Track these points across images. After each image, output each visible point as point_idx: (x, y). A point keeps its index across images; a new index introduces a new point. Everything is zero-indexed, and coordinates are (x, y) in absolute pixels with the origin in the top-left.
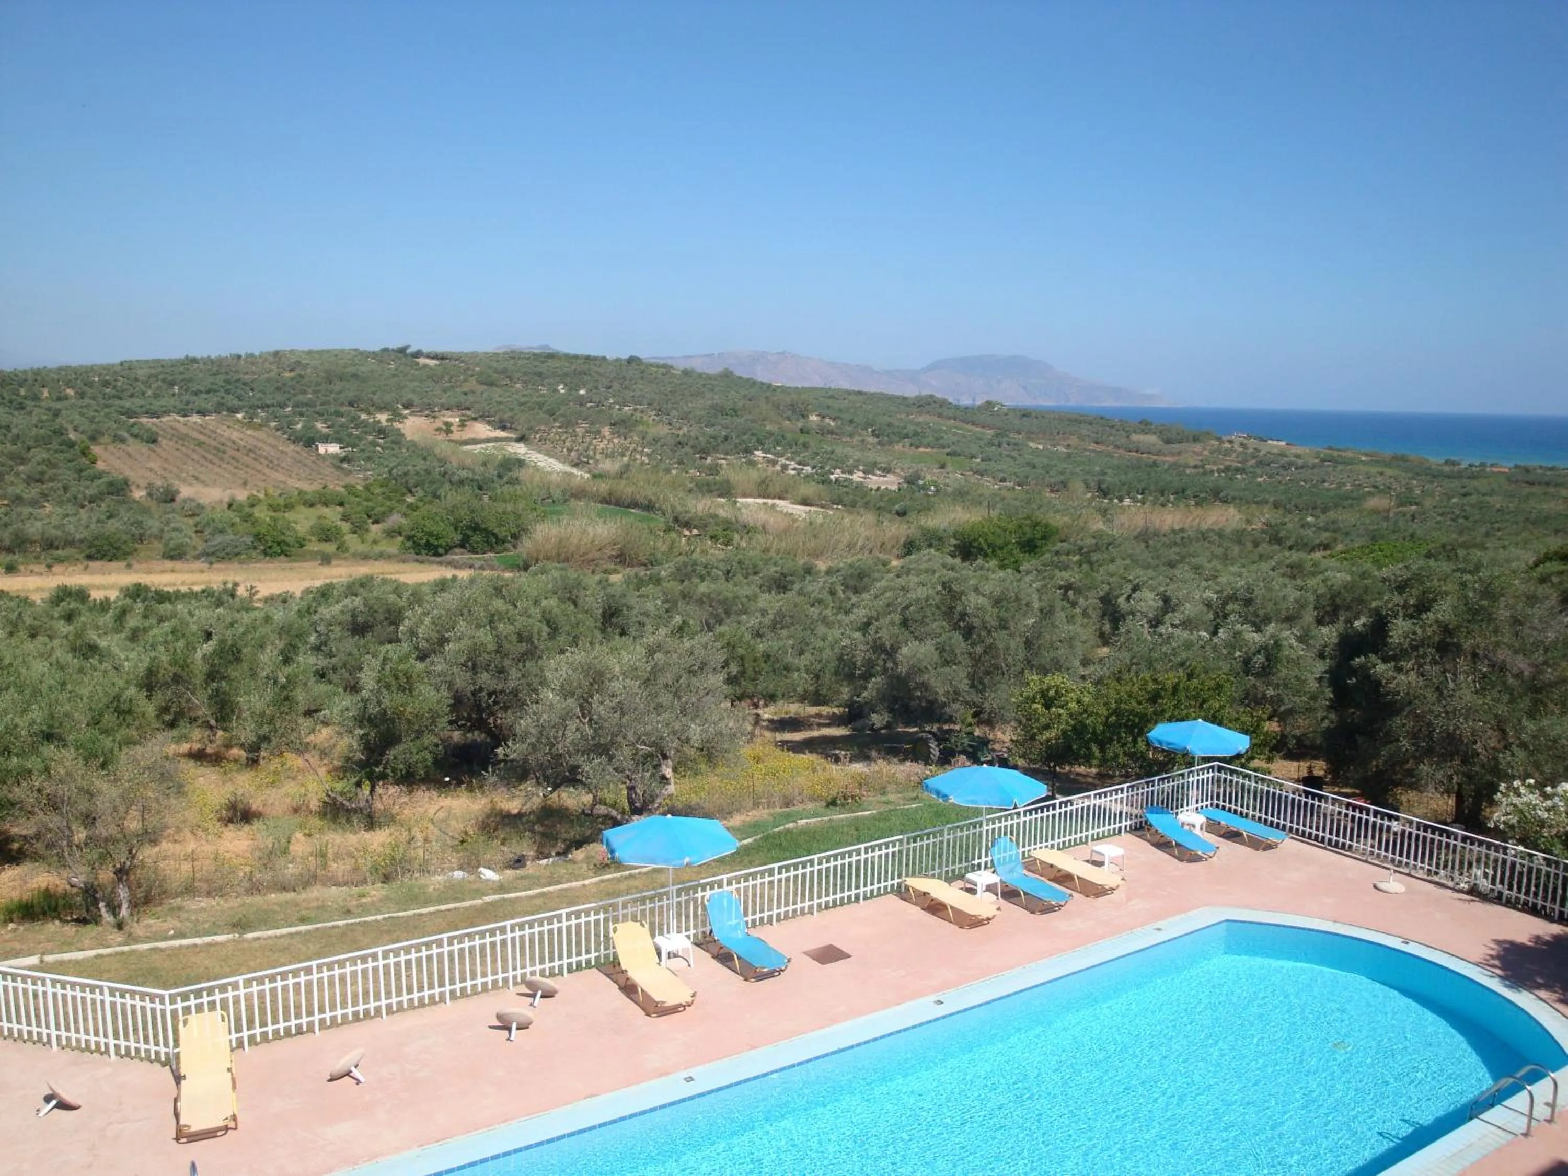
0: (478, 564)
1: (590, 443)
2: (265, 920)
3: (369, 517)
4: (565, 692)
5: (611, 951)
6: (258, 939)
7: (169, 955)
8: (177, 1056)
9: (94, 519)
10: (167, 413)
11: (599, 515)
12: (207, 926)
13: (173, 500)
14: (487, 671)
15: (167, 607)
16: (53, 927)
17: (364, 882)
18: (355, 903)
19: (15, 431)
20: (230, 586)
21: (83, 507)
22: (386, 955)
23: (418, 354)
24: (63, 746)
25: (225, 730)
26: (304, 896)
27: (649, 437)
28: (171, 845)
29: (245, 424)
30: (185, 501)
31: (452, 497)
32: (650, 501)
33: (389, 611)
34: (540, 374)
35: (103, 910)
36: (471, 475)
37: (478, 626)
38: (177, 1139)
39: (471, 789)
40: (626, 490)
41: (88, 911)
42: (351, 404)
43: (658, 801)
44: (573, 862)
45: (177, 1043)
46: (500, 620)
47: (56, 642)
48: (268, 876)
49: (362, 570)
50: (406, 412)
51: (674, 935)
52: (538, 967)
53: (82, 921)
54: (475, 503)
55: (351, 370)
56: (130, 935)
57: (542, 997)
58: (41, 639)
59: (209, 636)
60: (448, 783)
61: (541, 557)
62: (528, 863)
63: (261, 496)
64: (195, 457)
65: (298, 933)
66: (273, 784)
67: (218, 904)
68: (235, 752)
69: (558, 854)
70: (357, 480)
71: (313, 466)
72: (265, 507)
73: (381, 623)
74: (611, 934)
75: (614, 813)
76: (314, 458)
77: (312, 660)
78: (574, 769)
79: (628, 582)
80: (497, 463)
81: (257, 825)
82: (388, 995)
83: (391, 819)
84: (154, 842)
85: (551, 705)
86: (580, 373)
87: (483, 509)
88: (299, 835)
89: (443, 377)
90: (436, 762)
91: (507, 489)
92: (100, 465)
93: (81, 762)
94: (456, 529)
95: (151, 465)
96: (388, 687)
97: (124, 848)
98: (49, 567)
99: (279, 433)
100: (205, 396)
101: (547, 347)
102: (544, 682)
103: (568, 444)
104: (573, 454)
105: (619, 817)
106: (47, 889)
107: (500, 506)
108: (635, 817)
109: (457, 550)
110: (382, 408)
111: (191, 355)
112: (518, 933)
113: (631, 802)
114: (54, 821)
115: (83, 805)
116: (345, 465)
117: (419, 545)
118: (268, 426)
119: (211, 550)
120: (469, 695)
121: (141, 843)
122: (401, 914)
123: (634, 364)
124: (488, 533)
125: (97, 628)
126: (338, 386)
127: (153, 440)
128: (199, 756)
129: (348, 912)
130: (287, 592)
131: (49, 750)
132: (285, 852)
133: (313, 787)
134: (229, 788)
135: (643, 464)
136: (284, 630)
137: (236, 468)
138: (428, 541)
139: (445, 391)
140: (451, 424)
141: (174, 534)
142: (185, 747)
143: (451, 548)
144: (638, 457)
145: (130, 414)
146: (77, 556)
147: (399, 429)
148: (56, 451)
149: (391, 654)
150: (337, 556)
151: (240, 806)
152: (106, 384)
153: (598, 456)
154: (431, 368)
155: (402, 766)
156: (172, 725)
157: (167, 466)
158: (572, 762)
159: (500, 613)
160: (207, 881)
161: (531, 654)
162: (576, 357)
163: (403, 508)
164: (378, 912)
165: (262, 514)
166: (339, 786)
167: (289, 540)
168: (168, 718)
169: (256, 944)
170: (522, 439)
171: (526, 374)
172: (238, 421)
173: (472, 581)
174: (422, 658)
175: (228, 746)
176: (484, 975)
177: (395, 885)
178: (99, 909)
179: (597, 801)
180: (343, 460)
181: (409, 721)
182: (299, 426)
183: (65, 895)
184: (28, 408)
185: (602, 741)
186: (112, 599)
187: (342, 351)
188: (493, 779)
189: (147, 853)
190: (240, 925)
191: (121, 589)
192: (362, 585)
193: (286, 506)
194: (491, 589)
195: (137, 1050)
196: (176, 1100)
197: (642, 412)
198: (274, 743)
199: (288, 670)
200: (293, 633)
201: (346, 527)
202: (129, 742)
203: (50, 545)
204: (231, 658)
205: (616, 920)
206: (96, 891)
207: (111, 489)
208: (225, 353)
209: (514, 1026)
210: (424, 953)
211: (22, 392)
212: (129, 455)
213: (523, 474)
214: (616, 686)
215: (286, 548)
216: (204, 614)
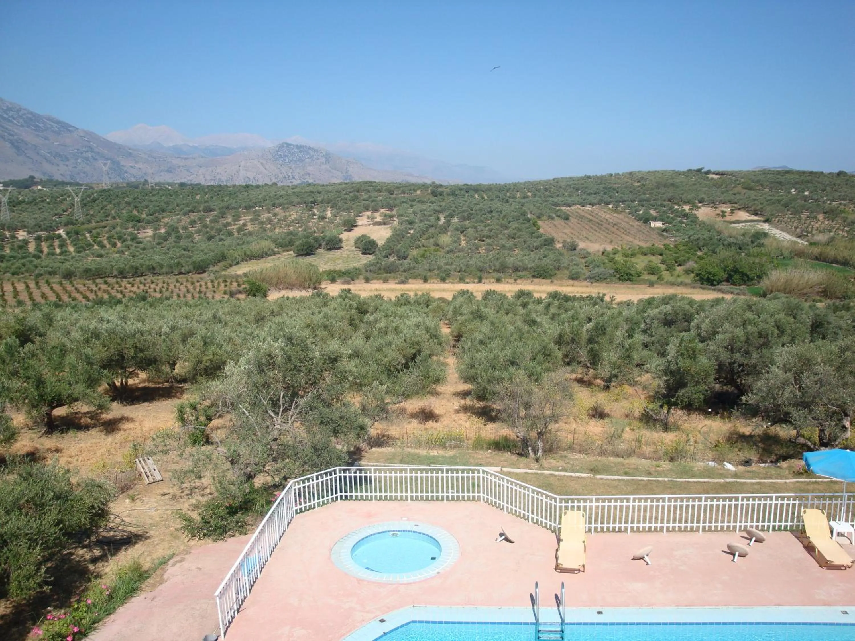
0: (736, 292)
1: (810, 224)
2: (606, 470)
3: (676, 262)
4: (786, 369)
5: (801, 524)
6: (602, 479)
7: (558, 479)
8: (560, 528)
9: (537, 258)
10: (574, 204)
11: (812, 267)
12: (577, 468)
13: (575, 249)
14: (739, 352)
15: (570, 303)
16: (507, 455)
17: (660, 459)
18: (654, 469)
19: (504, 213)
20: (601, 295)
21: (532, 251)
22: (670, 500)
23: (708, 172)
24: (519, 368)
25: (594, 369)
26: (627, 461)
27: (849, 220)
28: (564, 424)
29: (613, 211)
30: (581, 250)
31: (724, 253)
32: (846, 260)
33: (685, 314)
34: (780, 183)
35: (530, 451)
36: (735, 241)
37: (736, 327)
38: (556, 569)
39: (723, 417)
40: (831, 251)
41: (523, 450)
42: (669, 200)
43: (839, 440)
44: (780, 468)
45: (560, 523)
46: (750, 324)
47: (518, 317)
48: (610, 448)
49: (670, 291)
50: (700, 205)
51: (843, 522)
52: (755, 524)
53: (520, 455)
54: (737, 257)
55: (671, 181)
56: (541, 465)
57: (755, 541)
58: (510, 315)
59: (590, 320)
60: (710, 413)
61: (774, 290)
62: (753, 464)
63: (619, 249)
64: (587, 227)
65: (623, 480)
66: (616, 400)
67: (584, 458)
68: (599, 381)
69: (771, 462)
70: (671, 242)
71: (648, 233)
72: (621, 255)
73: (680, 320)
74: (802, 514)
75: (809, 443)
76: (648, 229)
77: (642, 337)
78: (787, 414)
79: (828, 307)
80: (751, 235)
81: (607, 420)
82: (668, 521)
83: (678, 428)
84: (556, 421)
85: (777, 375)
86: (806, 182)
87: (741, 261)
88: (627, 429)
89: (722, 185)
90: (705, 400)
91: (756, 250)
92: (541, 231)
93: (527, 378)
94: (725, 271)
95: (565, 231)
96: (682, 355)
97: (543, 423)
98: (515, 280)
99: (630, 216)
100: (593, 196)
101: (786, 167)
102: (773, 363)
103: (795, 224)
104: (798, 230)
105: (812, 446)
106: (506, 437)
107: (751, 259)
108: (822, 448)
109: (724, 283)
110: (686, 203)
111: (588, 174)
112: (745, 502)
113: (821, 439)
114: (511, 404)
115: (526, 398)
116: (665, 234)
117: (703, 279)
118: (624, 212)
119: (593, 276)
120: (727, 365)
121: (551, 421)
122: (678, 480)
123: (842, 176)
124: (743, 274)
125: (536, 312)
126: (663, 190)
127: (567, 218)
128: (580, 381)
129: (649, 474)
130: (630, 300)
131: (512, 370)
132: (620, 436)
133: (636, 404)
134: (594, 399)
135: (843, 237)
136: (627, 320)
137: (607, 233)
138: (708, 277)
139: (722, 193)
140: (725, 212)
141: (575, 267)
142: (574, 376)
143: (721, 282)
144: (840, 232)
145: (556, 205)
146: (528, 276)
147: (695, 214)
148: (522, 223)
149: (685, 338)
150: (657, 283)
151: (599, 410)
152: (546, 190)
153: (814, 232)
154: (715, 180)
155: (686, 400)
156: (568, 364)
157: (573, 231)
158: (786, 410)
159: (750, 320)
160: (580, 445)
161: (766, 345)
162: (804, 172)
163: (696, 258)
164: (666, 476)
165: (619, 258)
166: (651, 406)
167: (633, 273)
168: (567, 360)
169: (601, 481)
170: (767, 221)
171: (772, 183)
172: (610, 209)
173: (735, 301)
174: (702, 341)
175: (595, 378)
176: (723, 522)
177: (676, 464)
178: (528, 451)
179: (799, 435)
180: (664, 231)
181: (693, 376)
182: (641, 212)
183: (514, 440)
184: (510, 202)
185: (806, 400)
186: (543, 298)
187: (666, 171)
188: (738, 414)
189: (553, 427)
190: (594, 470)
191: (548, 294)
192: (670, 299)
193: (632, 255)
194: (745, 306)
195: (542, 522)
196: (557, 551)
197: (845, 205)
198: (619, 379)
199: (630, 341)
200: (633, 322)
201: (663, 267)
202: (548, 370)
203: (516, 269)
204: (601, 332)
205: (806, 507)
206: (528, 441)
207: (546, 243)
208: (604, 173)
209: (737, 554)
210: (685, 503)
211: (508, 194)
212: (555, 226)
213: (766, 241)
214: (819, 369)
215: (631, 277)
216: (587, 310)
